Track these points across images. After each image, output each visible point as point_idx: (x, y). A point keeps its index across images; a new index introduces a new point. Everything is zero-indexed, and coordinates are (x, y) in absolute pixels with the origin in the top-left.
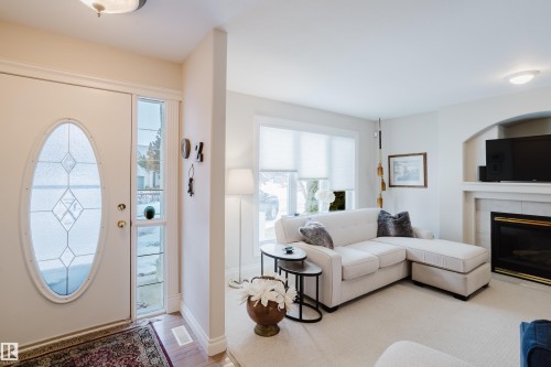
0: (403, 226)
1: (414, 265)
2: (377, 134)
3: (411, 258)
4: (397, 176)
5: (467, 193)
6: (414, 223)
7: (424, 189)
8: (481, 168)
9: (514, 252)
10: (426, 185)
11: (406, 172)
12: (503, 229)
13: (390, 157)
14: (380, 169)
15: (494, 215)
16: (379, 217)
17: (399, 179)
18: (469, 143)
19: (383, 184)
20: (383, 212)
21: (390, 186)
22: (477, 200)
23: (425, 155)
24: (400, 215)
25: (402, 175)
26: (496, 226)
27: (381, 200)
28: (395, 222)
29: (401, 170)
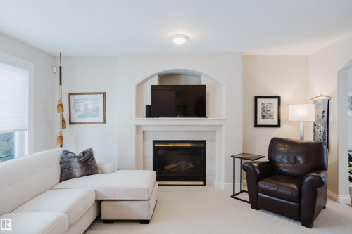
0: (88, 165)
1: (103, 204)
2: (56, 70)
3: (99, 199)
4: (78, 114)
5: (137, 127)
6: (99, 159)
7: (104, 125)
8: (148, 107)
9: (166, 168)
10: (105, 122)
11: (86, 110)
13: (70, 94)
14: (61, 106)
15: (155, 142)
16: (62, 158)
17: (79, 117)
18: (139, 86)
19: (63, 121)
20: (66, 152)
21: (71, 123)
22: (144, 132)
23: (104, 94)
24: (84, 154)
25: (83, 112)
26: (155, 150)
27: (61, 138)
28: (81, 162)
29: (81, 107)
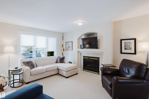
1: (59, 70)
5: (78, 52)
10: (72, 50)
11: (69, 46)
12: (86, 60)
13: (66, 42)
15: (84, 57)
16: (57, 58)
17: (67, 48)
18: (79, 39)
19: (64, 50)
20: (59, 57)
21: (66, 50)
22: (81, 53)
23: (72, 42)
26: (84, 59)
